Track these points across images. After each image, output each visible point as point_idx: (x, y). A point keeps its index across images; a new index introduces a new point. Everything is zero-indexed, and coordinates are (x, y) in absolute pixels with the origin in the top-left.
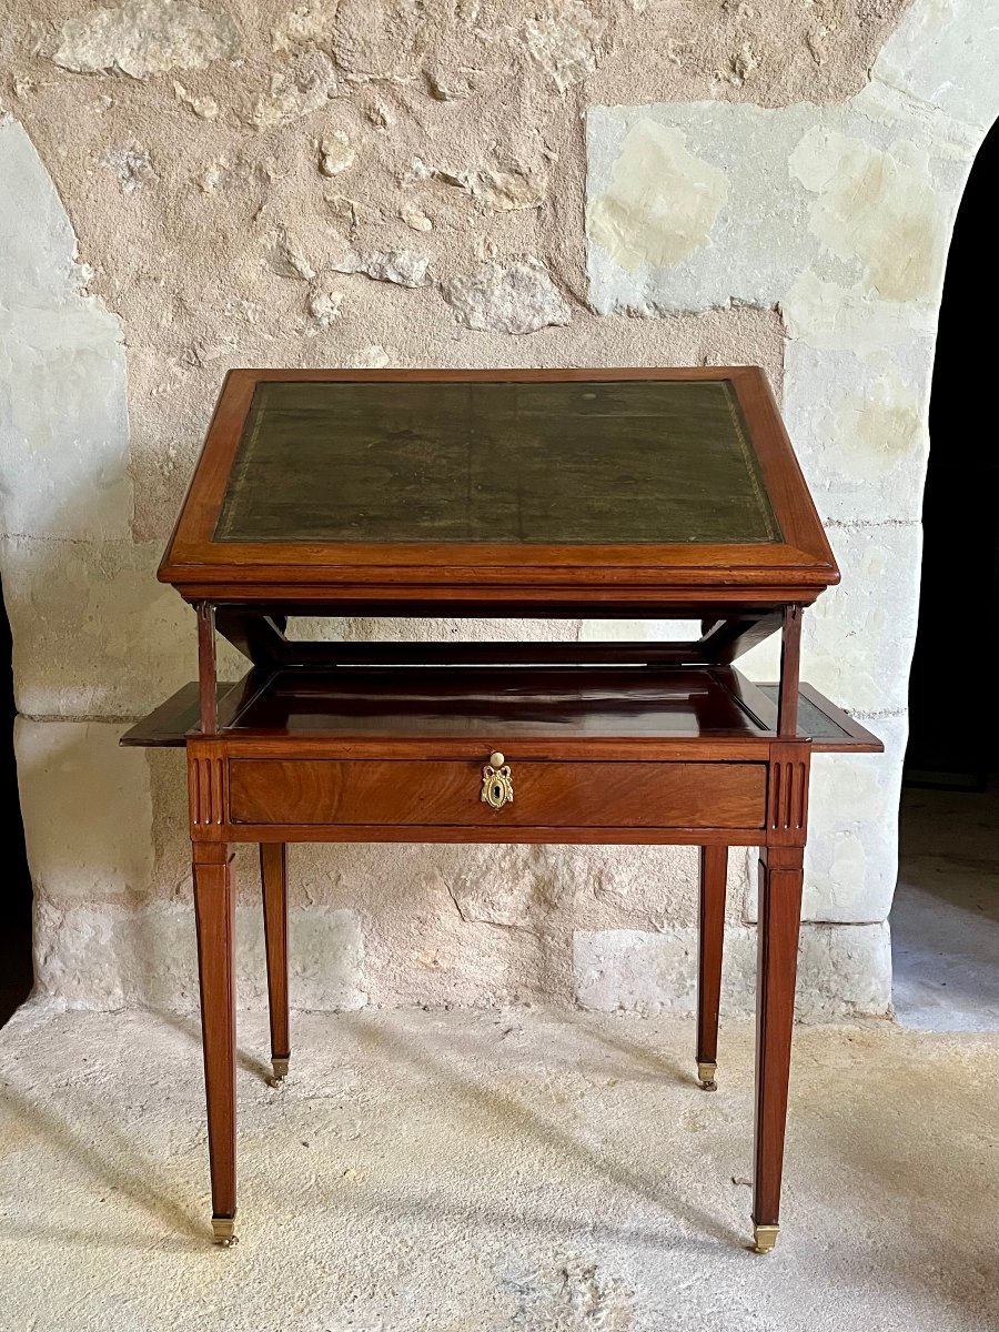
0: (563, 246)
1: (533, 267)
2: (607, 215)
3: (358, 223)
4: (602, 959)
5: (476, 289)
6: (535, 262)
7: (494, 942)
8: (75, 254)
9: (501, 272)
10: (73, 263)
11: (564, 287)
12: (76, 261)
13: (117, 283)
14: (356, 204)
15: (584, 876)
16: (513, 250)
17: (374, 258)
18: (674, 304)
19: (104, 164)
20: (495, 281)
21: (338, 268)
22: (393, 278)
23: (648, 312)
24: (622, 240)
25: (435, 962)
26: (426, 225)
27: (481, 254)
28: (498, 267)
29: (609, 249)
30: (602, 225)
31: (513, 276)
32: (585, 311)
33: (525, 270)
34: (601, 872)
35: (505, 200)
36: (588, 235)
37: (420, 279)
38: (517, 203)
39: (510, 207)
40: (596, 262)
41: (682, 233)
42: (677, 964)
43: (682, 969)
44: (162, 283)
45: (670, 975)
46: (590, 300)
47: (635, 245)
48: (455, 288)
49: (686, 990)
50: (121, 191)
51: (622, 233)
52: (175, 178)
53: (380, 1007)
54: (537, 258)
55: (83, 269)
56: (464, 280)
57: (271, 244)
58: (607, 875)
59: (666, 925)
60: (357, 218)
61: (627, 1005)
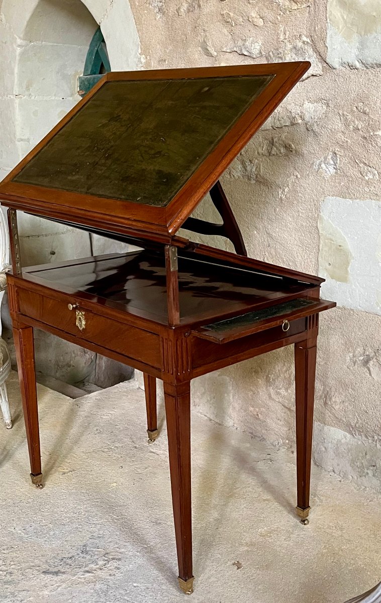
0: (317, 28)
1: (304, 42)
2: (338, 7)
3: (233, 25)
4: (326, 441)
5: (279, 57)
6: (304, 39)
7: (283, 414)
8: (140, 51)
9: (289, 46)
10: (139, 55)
11: (318, 53)
12: (140, 54)
13: (152, 63)
14: (232, 14)
15: (321, 392)
16: (295, 33)
17: (239, 43)
18: (370, 60)
19: (150, 6)
20: (286, 52)
21: (224, 50)
22: (246, 53)
23: (358, 65)
24: (345, 22)
25: (258, 415)
26: (260, 22)
27: (282, 38)
28: (288, 44)
29: (338, 28)
30: (335, 14)
31: (295, 48)
32: (328, 67)
33: (300, 44)
34: (328, 393)
35: (294, 4)
36: (328, 20)
37: (258, 53)
38: (299, 5)
39: (296, 8)
40: (331, 37)
41: (374, 14)
42: (360, 458)
43: (363, 461)
44: (167, 63)
45: (357, 463)
46: (328, 61)
47: (352, 24)
48: (270, 57)
49: (364, 474)
50: (155, 19)
51: (345, 17)
52: (172, 9)
53: (237, 428)
54: (307, 37)
55: (142, 58)
56: (274, 52)
57: (201, 40)
58: (329, 396)
59: (357, 434)
60: (233, 22)
61: (336, 471)
